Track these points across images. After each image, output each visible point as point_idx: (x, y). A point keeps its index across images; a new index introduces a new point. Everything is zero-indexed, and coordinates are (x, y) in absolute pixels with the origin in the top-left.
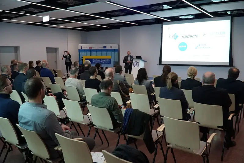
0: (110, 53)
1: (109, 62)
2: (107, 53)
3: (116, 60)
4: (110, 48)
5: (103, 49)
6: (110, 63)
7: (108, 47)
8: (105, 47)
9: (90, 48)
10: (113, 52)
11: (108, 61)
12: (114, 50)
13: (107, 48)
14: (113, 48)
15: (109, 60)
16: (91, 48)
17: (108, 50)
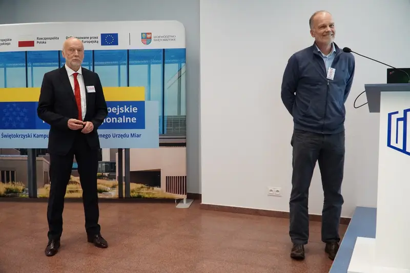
0: (138, 70)
1: (134, 120)
2: (124, 68)
3: (171, 111)
4: (137, 45)
5: (98, 47)
6: (141, 124)
7: (129, 39)
8: (108, 39)
9: (22, 44)
10: (156, 68)
11: (127, 115)
12: (164, 56)
13: (123, 45)
14: (154, 45)
15: (135, 110)
16: (31, 44)
17: (129, 57)
